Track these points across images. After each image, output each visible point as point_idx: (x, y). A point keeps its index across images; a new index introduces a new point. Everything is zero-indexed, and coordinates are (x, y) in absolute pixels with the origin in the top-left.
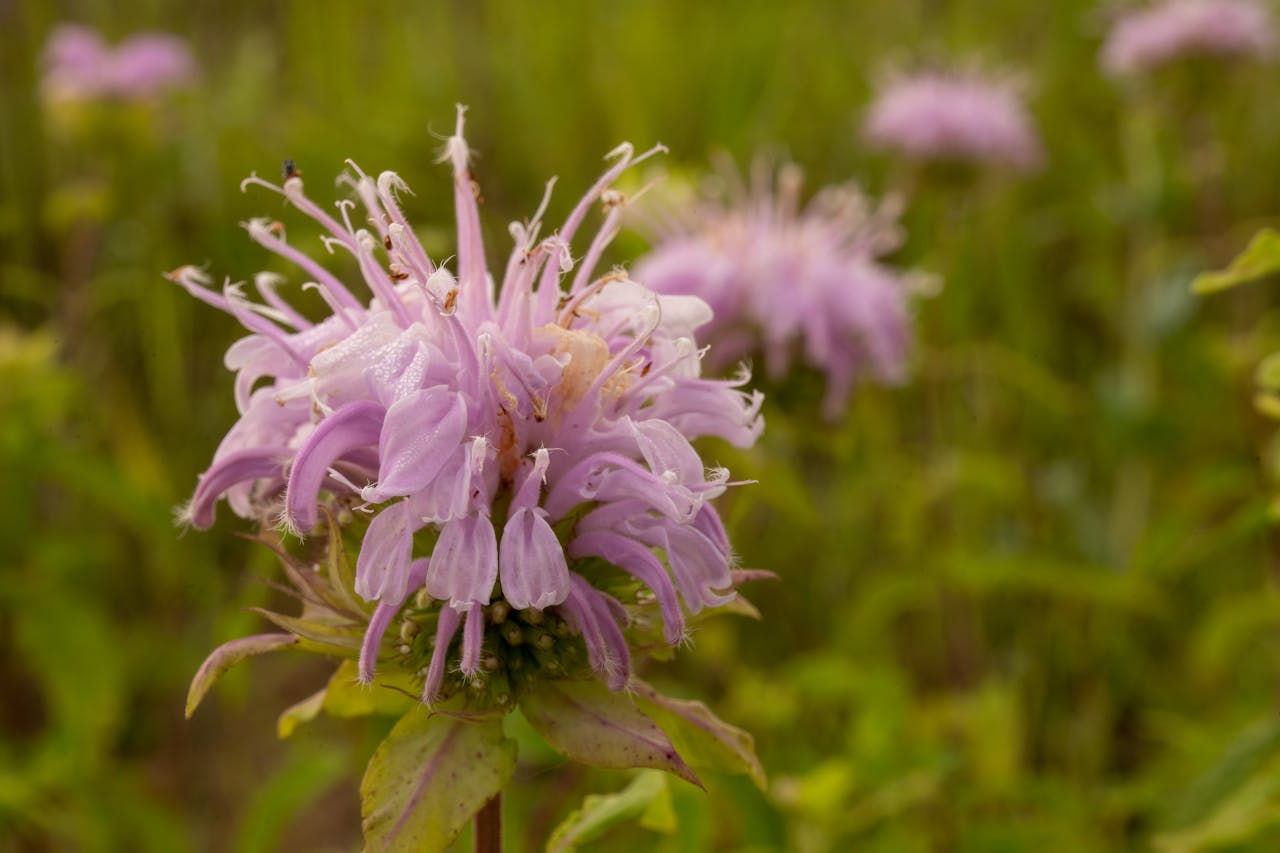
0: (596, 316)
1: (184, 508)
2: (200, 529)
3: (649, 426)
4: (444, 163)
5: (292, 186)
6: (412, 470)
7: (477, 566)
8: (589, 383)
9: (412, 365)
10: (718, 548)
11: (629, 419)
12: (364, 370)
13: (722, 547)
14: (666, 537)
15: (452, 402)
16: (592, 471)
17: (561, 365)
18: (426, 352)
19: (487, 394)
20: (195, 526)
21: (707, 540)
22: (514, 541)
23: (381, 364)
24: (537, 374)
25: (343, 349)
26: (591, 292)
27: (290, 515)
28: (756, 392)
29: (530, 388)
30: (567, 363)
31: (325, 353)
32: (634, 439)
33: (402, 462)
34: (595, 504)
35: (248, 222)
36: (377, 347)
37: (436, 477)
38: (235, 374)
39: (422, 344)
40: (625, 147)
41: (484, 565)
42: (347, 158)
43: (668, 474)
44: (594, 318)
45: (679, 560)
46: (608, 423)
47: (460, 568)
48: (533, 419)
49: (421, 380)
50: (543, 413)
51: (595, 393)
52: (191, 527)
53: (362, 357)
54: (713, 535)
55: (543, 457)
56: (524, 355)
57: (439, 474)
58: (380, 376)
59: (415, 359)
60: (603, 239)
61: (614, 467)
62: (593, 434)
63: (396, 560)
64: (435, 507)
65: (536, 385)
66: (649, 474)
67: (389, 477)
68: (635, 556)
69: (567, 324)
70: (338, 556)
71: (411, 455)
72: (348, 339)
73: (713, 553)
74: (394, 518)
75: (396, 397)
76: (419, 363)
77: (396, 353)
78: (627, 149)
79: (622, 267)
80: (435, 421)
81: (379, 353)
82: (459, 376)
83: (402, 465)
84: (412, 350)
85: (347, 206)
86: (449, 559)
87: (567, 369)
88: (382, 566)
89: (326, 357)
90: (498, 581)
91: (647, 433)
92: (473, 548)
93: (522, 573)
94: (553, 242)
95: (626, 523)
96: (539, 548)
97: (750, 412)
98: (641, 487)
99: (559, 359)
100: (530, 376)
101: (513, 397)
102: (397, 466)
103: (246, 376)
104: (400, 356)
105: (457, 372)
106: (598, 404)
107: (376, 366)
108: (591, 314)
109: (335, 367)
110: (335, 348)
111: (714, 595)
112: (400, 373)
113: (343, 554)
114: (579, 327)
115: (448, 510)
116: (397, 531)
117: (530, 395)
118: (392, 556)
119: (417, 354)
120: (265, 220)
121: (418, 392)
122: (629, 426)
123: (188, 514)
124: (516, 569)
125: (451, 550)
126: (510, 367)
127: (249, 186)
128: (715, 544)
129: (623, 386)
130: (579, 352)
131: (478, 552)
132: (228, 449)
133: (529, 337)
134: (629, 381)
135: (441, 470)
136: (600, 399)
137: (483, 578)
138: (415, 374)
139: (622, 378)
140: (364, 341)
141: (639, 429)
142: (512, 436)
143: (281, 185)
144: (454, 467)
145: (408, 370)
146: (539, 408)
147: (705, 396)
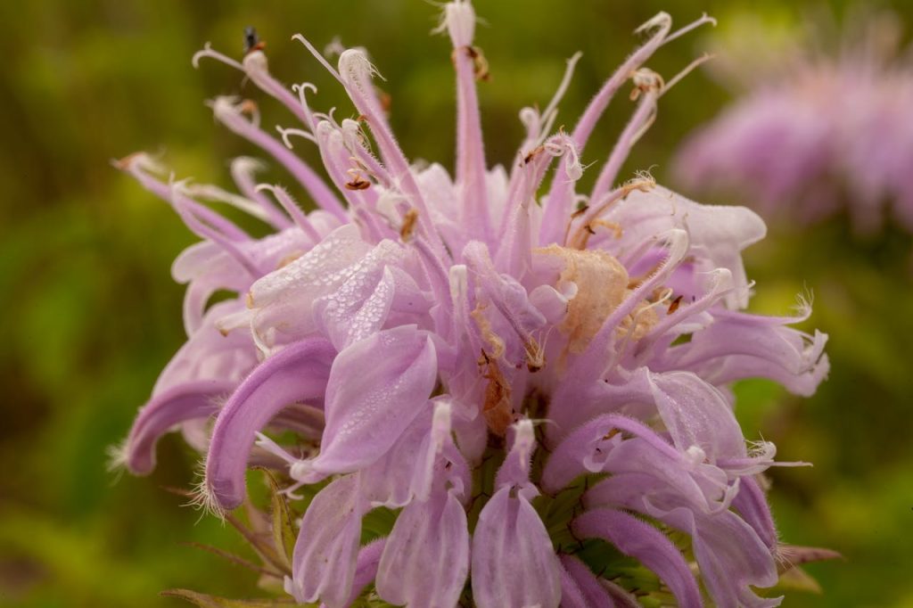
0: (619, 231)
1: (119, 448)
2: (137, 474)
3: (675, 381)
4: (439, 35)
5: (253, 61)
6: (364, 437)
7: (441, 565)
8: (601, 320)
9: (372, 297)
10: (761, 536)
11: (648, 371)
12: (315, 301)
13: (767, 535)
14: (694, 523)
15: (422, 346)
16: (599, 437)
17: (564, 299)
18: (391, 282)
19: (465, 337)
20: (131, 471)
21: (747, 526)
22: (493, 531)
23: (337, 294)
24: (533, 310)
25: (292, 271)
26: (616, 197)
27: (210, 488)
28: (817, 332)
29: (521, 328)
30: (572, 297)
31: (270, 276)
32: (652, 397)
33: (350, 427)
34: (603, 475)
35: (215, 100)
36: (336, 270)
37: (394, 446)
38: (183, 288)
39: (387, 271)
40: (662, 18)
41: (450, 562)
42: (297, 33)
43: (695, 450)
44: (615, 233)
45: (710, 552)
46: (624, 373)
47: (420, 566)
48: (525, 370)
49: (381, 319)
50: (539, 362)
51: (606, 336)
52: (126, 471)
53: (317, 283)
54: (757, 519)
55: (525, 431)
56: (519, 285)
57: (398, 441)
58: (333, 311)
59: (377, 289)
60: (633, 133)
61: (627, 436)
62: (604, 388)
63: (340, 551)
64: (391, 487)
65: (531, 324)
66: (671, 448)
67: (332, 447)
68: (651, 548)
69: (579, 243)
70: (283, 528)
71: (362, 418)
72: (302, 258)
73: (754, 543)
74: (341, 494)
75: (348, 340)
76: (382, 295)
77: (356, 279)
78: (665, 20)
79: (648, 172)
80: (400, 371)
81: (337, 278)
82: (433, 312)
83: (349, 432)
84: (376, 276)
85: (307, 91)
86: (406, 553)
87: (574, 302)
88: (323, 557)
89: (272, 282)
90: (468, 587)
91: (669, 390)
92: (438, 539)
93: (500, 575)
94: (558, 142)
95: (644, 499)
96: (523, 542)
97: (811, 352)
98: (660, 464)
99: (563, 291)
100: (526, 312)
101: (498, 341)
102: (343, 432)
103: (198, 289)
104: (362, 284)
105: (431, 305)
106: (611, 348)
107: (331, 297)
108: (612, 228)
109: (278, 296)
110: (284, 269)
111: (755, 596)
112: (358, 306)
113: (289, 527)
114: (594, 245)
115: (408, 489)
116: (346, 511)
117: (522, 337)
118: (335, 546)
119: (381, 283)
120: (232, 98)
121: (375, 335)
122: (649, 381)
123: (123, 455)
124: (492, 569)
125: (409, 541)
126: (497, 303)
127: (202, 60)
128: (757, 530)
129: (646, 324)
130: (590, 279)
131: (444, 543)
132: (170, 380)
133: (529, 261)
134: (654, 319)
135: (401, 436)
136: (613, 343)
137: (447, 581)
138: (375, 310)
139: (646, 313)
140: (320, 261)
141: (660, 386)
142: (499, 388)
143: (240, 60)
144: (420, 431)
145: (367, 304)
146: (533, 355)
147: (754, 335)
